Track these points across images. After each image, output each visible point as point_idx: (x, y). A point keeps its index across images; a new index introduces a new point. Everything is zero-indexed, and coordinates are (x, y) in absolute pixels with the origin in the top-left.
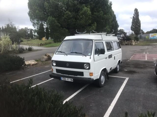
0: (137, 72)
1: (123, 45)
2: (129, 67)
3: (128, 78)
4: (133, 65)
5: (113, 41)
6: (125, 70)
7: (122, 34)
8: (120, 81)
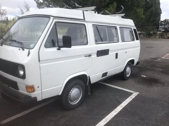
0: (160, 83)
1: (165, 38)
2: (153, 70)
3: (137, 93)
4: (162, 68)
5: (118, 27)
6: (142, 76)
7: (168, 25)
8: (117, 99)
